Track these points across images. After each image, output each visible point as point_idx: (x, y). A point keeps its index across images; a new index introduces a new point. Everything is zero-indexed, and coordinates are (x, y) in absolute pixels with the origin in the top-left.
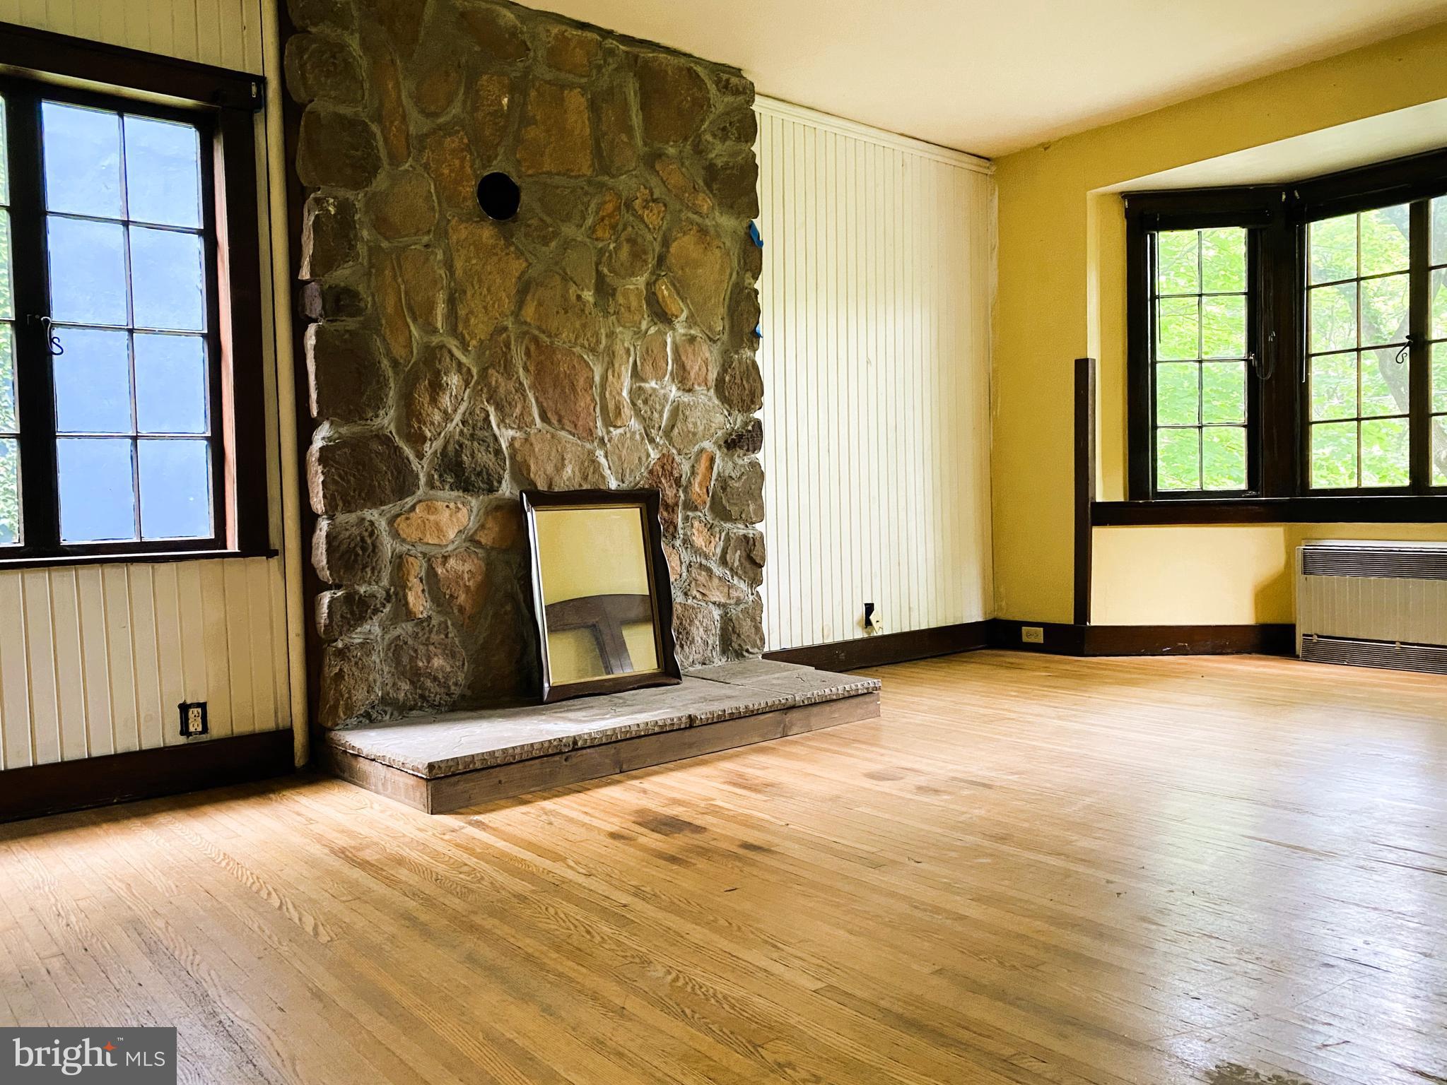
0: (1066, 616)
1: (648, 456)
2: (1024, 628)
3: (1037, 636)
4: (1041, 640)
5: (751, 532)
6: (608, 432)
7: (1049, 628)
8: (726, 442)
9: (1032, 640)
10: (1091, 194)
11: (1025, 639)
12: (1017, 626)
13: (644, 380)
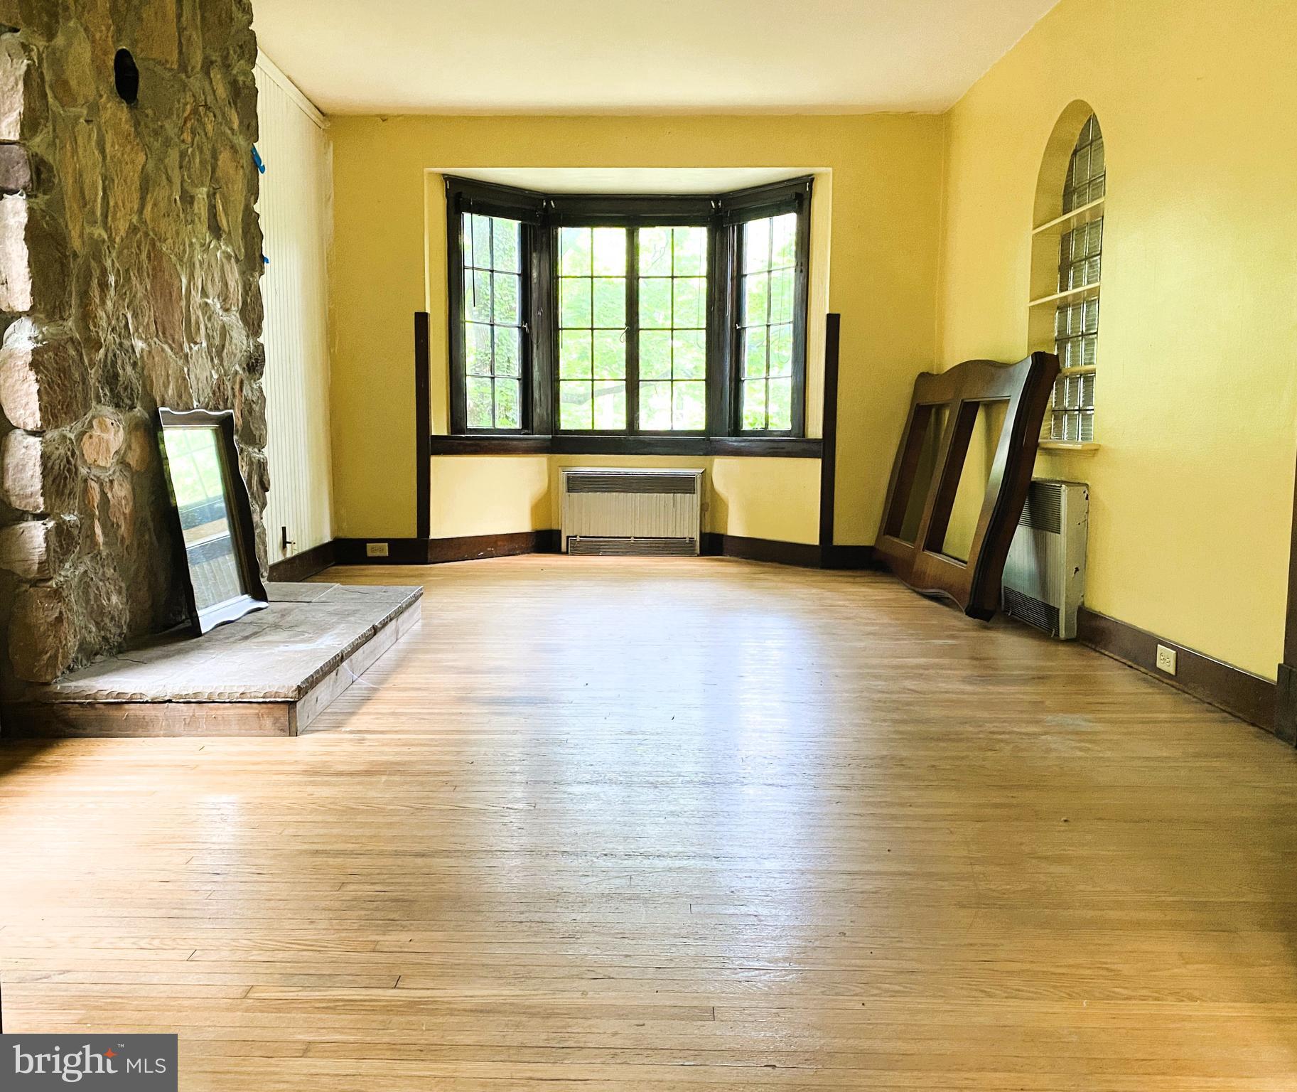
0: (411, 532)
1: (212, 376)
2: (369, 545)
3: (384, 550)
4: (386, 553)
5: (262, 456)
6: (191, 349)
7: (394, 544)
8: (248, 365)
9: (377, 554)
10: (426, 170)
11: (370, 554)
12: (363, 543)
13: (208, 298)
